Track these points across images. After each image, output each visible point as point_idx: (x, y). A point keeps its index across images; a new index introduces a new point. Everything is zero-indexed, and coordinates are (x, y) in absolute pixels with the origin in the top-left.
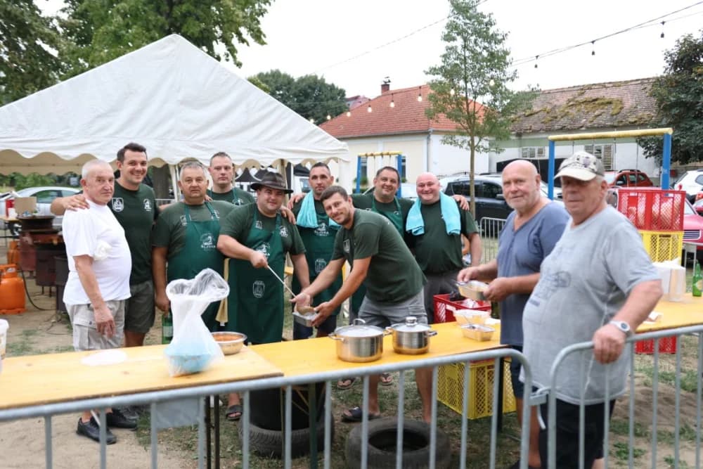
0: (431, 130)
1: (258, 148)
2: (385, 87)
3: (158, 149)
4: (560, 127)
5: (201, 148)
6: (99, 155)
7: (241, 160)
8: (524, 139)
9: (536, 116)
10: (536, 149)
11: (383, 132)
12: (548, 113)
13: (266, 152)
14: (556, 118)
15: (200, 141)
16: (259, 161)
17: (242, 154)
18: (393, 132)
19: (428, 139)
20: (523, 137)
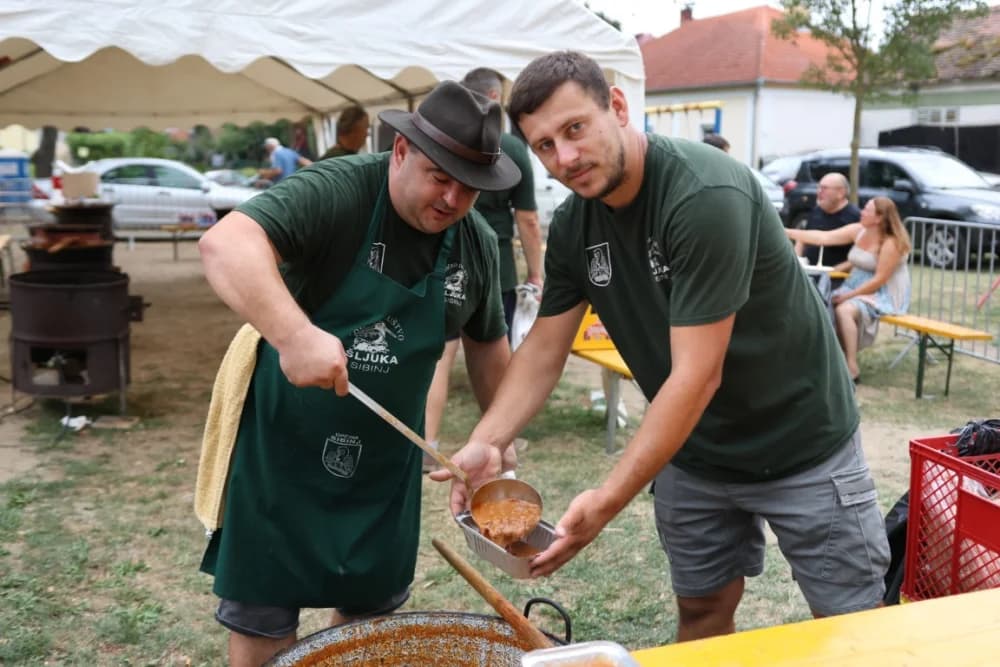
0: (761, 80)
1: (430, 40)
2: (686, 14)
3: (198, 34)
4: (990, 72)
5: (297, 35)
6: (49, 41)
7: (390, 68)
8: (925, 95)
9: (946, 54)
10: (944, 111)
11: (681, 84)
12: (969, 48)
13: (449, 51)
14: (983, 56)
15: (294, 18)
16: (433, 69)
17: (398, 55)
18: (696, 83)
19: (756, 96)
20: (922, 91)
